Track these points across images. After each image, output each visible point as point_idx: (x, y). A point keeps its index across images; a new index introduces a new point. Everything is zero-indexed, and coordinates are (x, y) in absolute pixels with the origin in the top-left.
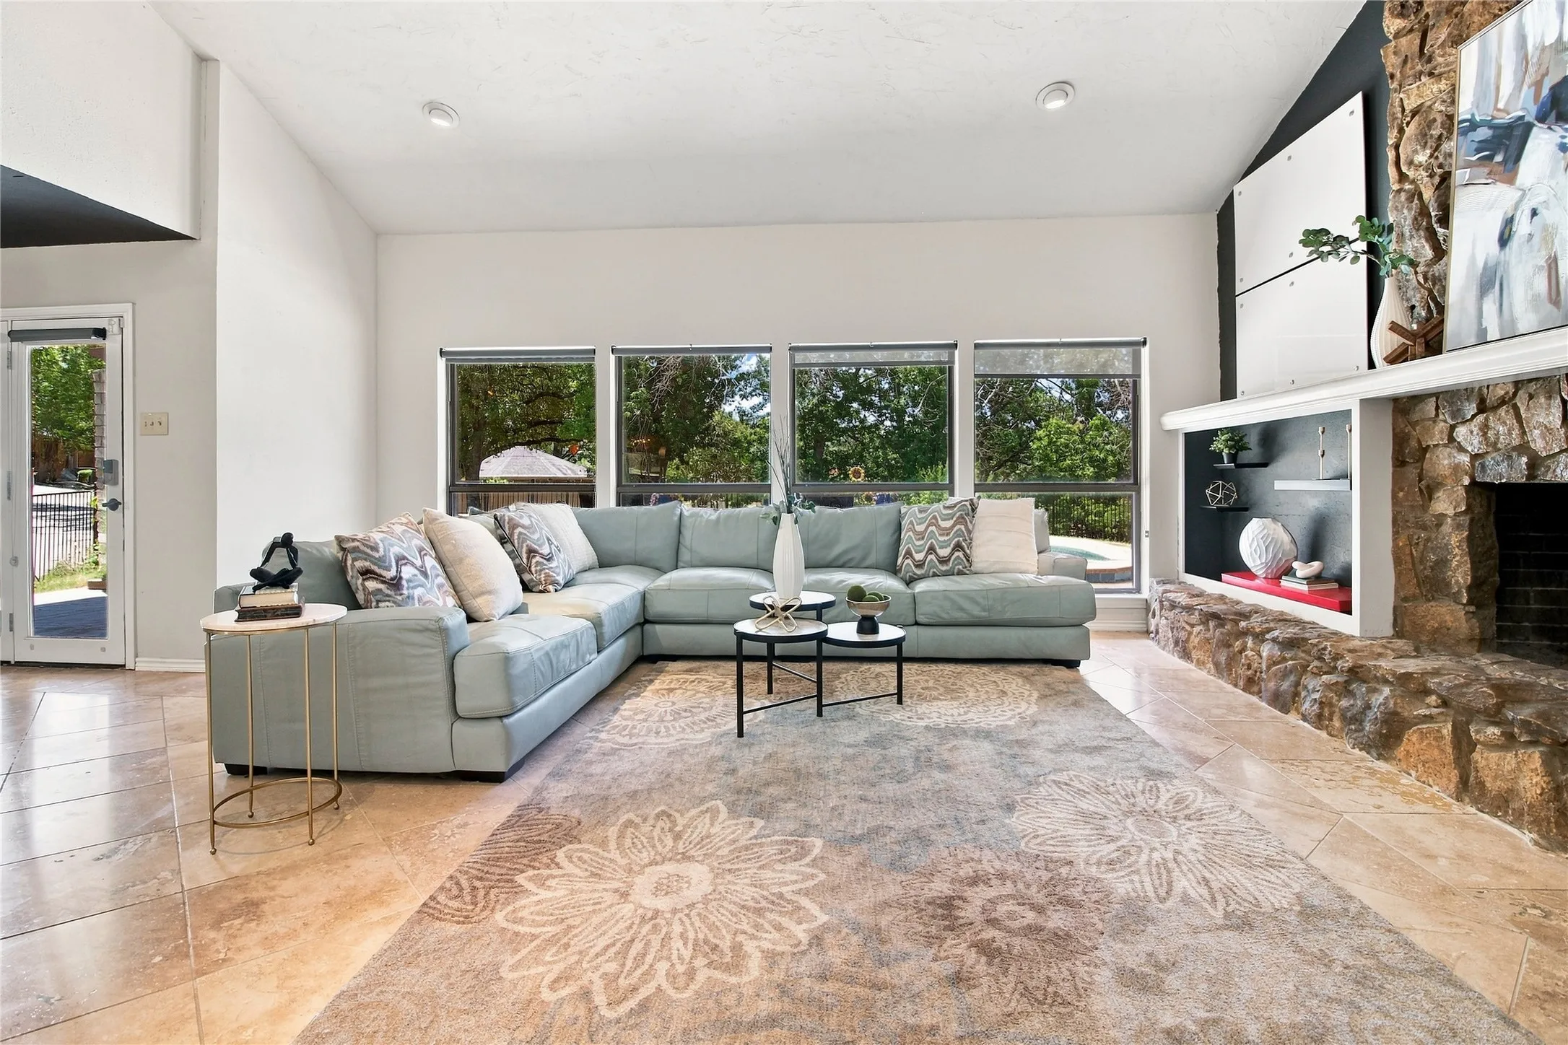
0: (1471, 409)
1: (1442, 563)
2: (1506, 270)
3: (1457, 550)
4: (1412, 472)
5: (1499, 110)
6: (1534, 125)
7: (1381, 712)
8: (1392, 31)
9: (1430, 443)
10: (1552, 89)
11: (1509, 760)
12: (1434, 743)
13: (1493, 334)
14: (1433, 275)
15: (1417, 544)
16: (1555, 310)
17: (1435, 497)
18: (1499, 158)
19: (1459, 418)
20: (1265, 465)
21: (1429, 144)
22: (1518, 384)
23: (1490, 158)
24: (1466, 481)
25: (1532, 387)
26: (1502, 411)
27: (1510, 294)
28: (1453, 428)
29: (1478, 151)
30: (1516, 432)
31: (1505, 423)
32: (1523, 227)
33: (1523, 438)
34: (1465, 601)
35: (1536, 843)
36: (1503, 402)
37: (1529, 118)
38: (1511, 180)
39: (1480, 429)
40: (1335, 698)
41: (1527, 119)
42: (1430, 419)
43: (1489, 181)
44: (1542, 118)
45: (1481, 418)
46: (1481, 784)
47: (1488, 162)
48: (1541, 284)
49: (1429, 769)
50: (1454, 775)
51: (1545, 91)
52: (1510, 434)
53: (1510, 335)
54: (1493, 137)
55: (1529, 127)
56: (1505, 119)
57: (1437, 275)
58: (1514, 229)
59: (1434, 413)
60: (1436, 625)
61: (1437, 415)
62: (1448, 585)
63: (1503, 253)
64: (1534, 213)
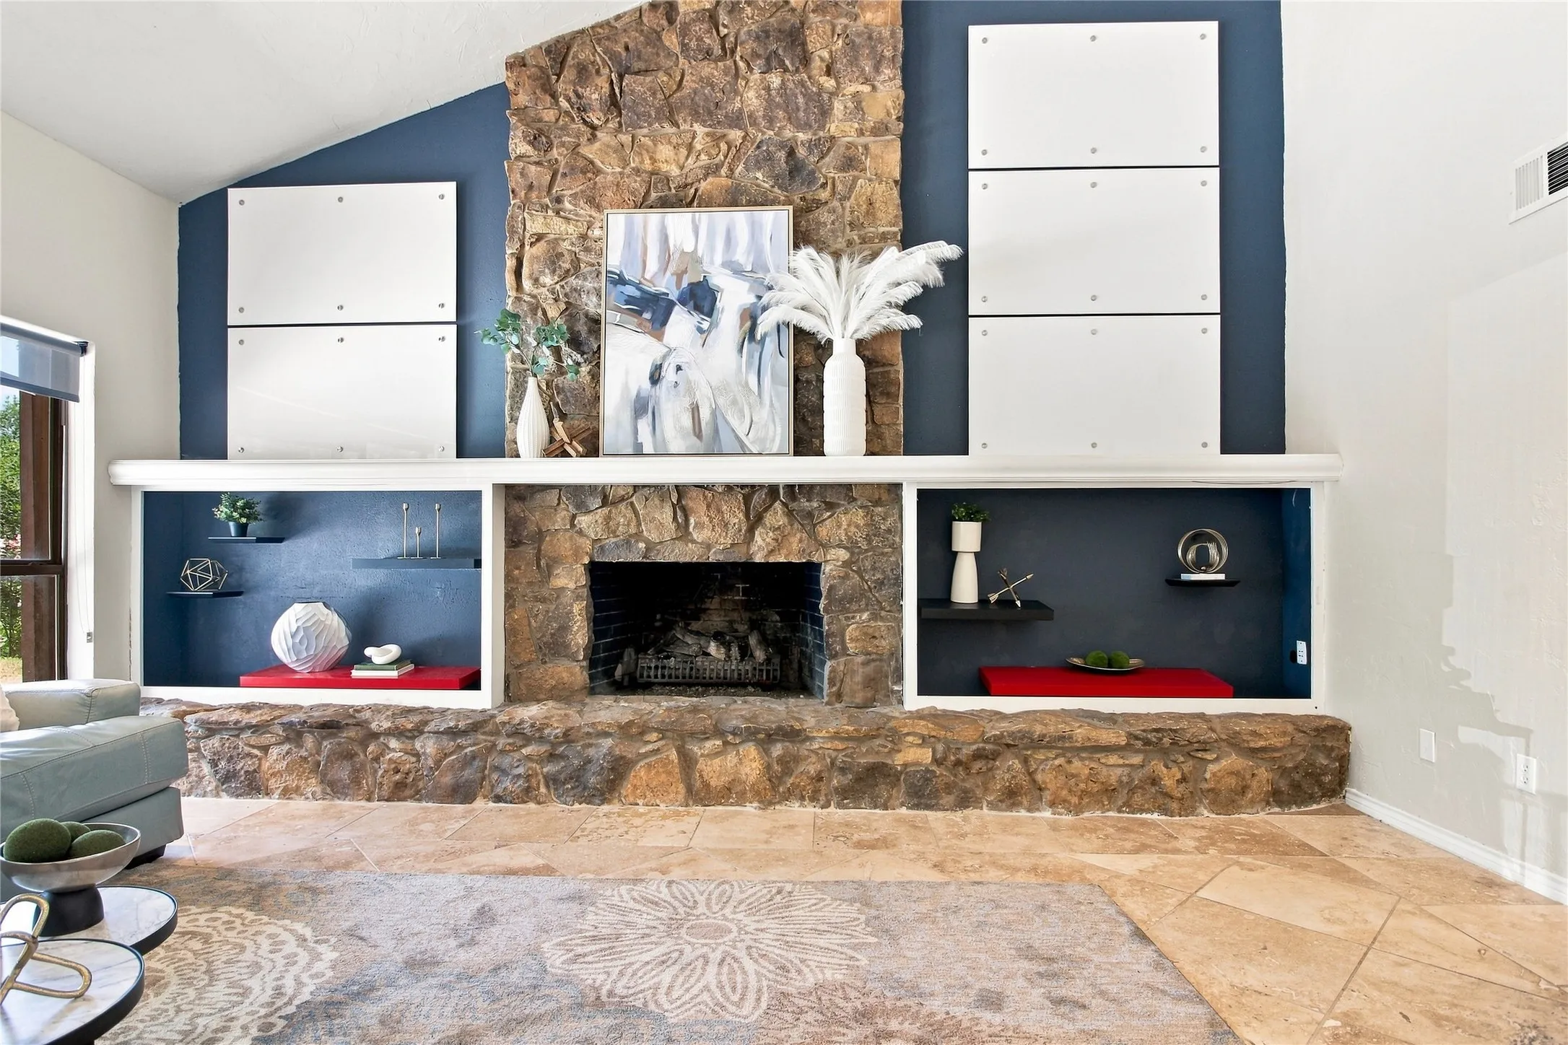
0: (598, 502)
1: (564, 629)
2: (657, 403)
3: (578, 617)
4: (529, 551)
5: (645, 279)
6: (676, 304)
7: (608, 762)
8: (518, 153)
9: (552, 528)
10: (691, 284)
11: (731, 759)
12: (661, 770)
13: (648, 449)
14: (557, 385)
15: (537, 615)
16: (698, 441)
17: (555, 572)
18: (647, 316)
19: (582, 508)
20: (280, 540)
21: (557, 273)
22: (636, 488)
23: (640, 313)
24: (586, 561)
25: (646, 491)
26: (622, 506)
27: (661, 422)
28: (574, 517)
29: (627, 303)
30: (633, 524)
31: (625, 516)
32: (669, 375)
33: (638, 528)
34: (581, 658)
35: (760, 808)
36: (622, 499)
37: (674, 296)
38: (659, 336)
39: (605, 519)
40: (538, 767)
41: (670, 297)
42: (551, 507)
43: (640, 330)
44: (683, 302)
45: (606, 510)
46: (706, 785)
47: (637, 315)
48: (687, 421)
49: (655, 792)
50: (682, 788)
51: (685, 284)
52: (628, 525)
53: (638, 452)
54: (642, 298)
55: (671, 305)
56: (653, 290)
57: (561, 386)
58: (662, 374)
59: (557, 502)
60: (554, 683)
61: (558, 504)
62: (567, 646)
63: (653, 389)
64: (679, 368)
